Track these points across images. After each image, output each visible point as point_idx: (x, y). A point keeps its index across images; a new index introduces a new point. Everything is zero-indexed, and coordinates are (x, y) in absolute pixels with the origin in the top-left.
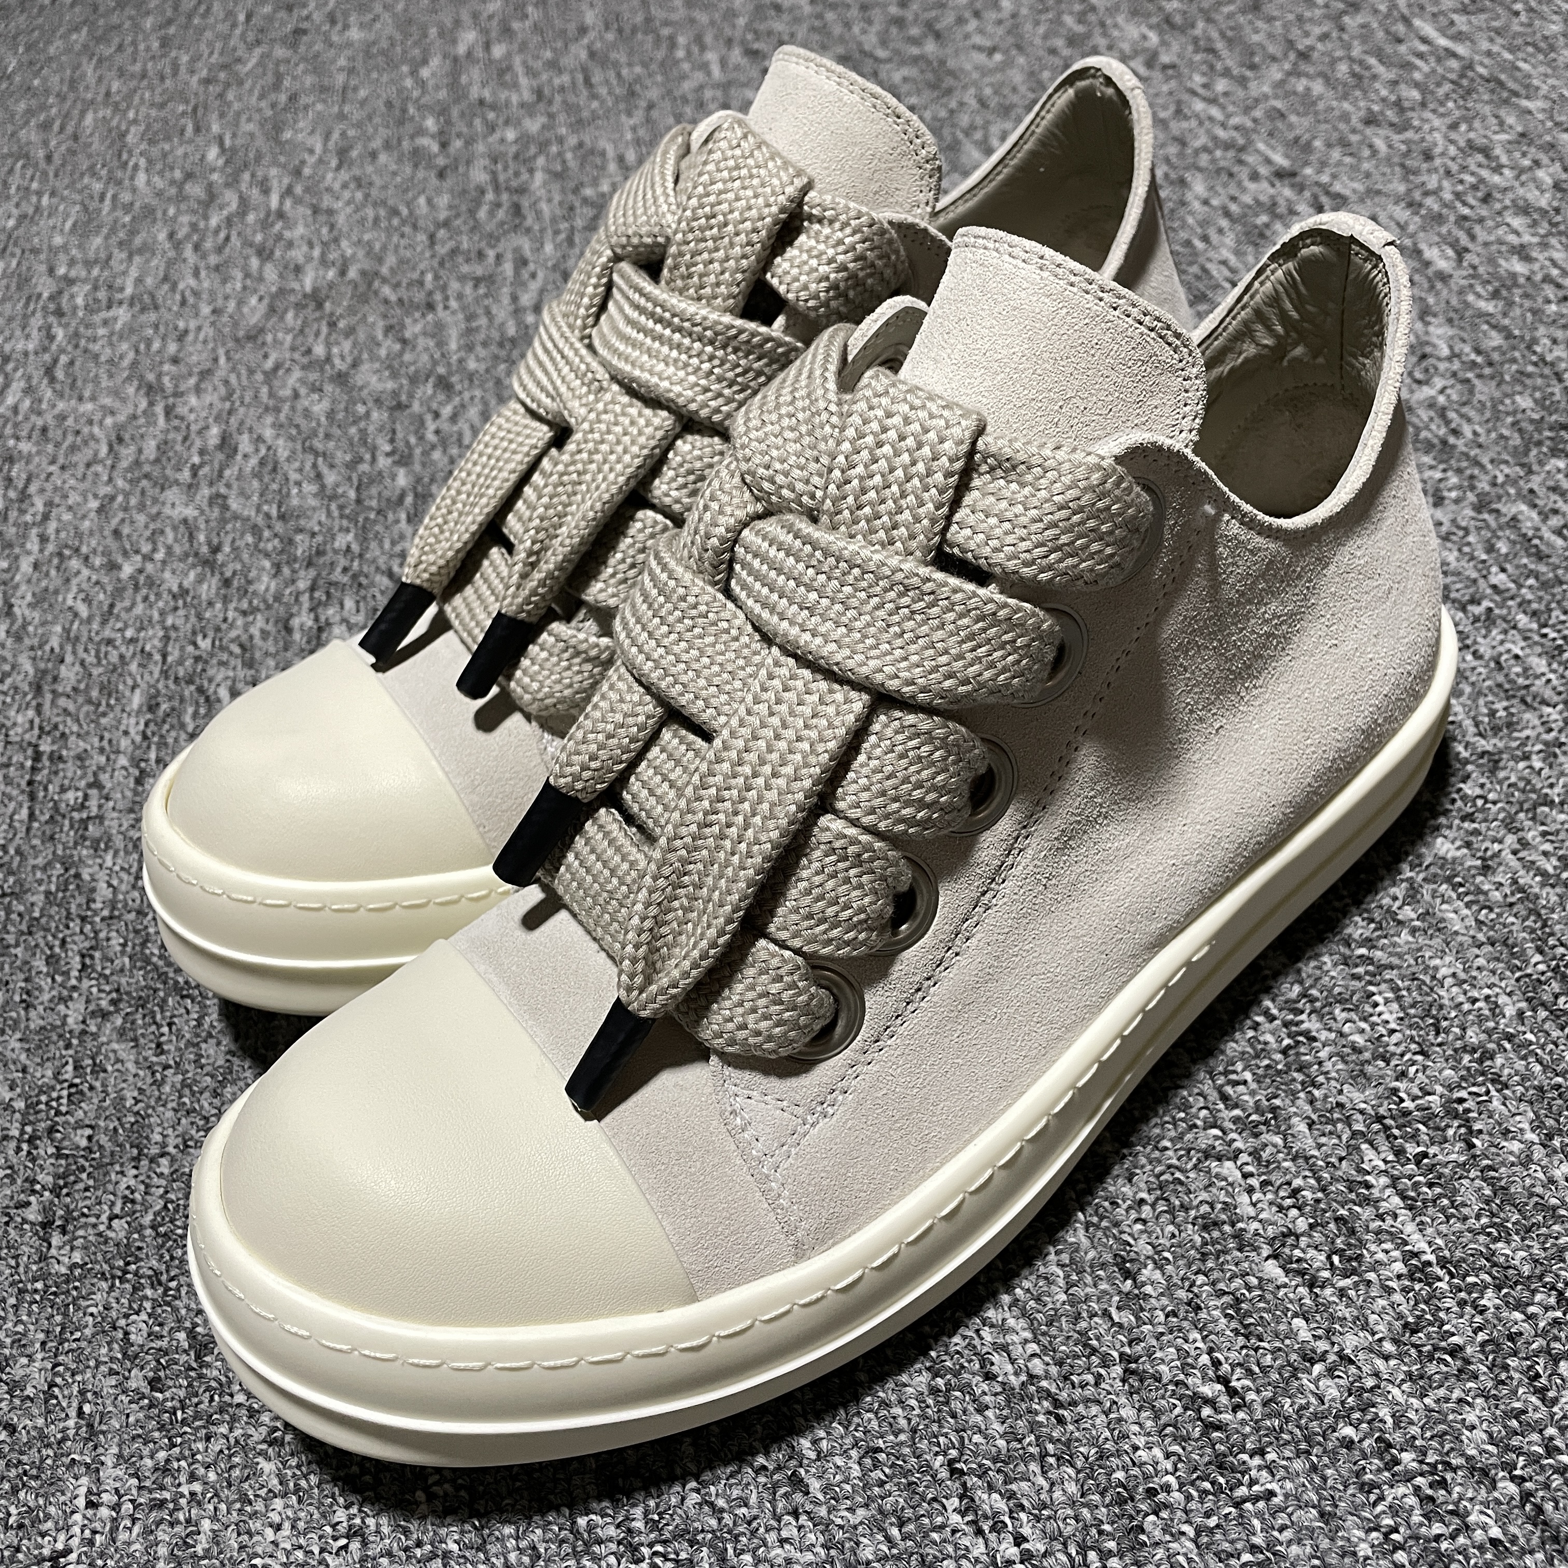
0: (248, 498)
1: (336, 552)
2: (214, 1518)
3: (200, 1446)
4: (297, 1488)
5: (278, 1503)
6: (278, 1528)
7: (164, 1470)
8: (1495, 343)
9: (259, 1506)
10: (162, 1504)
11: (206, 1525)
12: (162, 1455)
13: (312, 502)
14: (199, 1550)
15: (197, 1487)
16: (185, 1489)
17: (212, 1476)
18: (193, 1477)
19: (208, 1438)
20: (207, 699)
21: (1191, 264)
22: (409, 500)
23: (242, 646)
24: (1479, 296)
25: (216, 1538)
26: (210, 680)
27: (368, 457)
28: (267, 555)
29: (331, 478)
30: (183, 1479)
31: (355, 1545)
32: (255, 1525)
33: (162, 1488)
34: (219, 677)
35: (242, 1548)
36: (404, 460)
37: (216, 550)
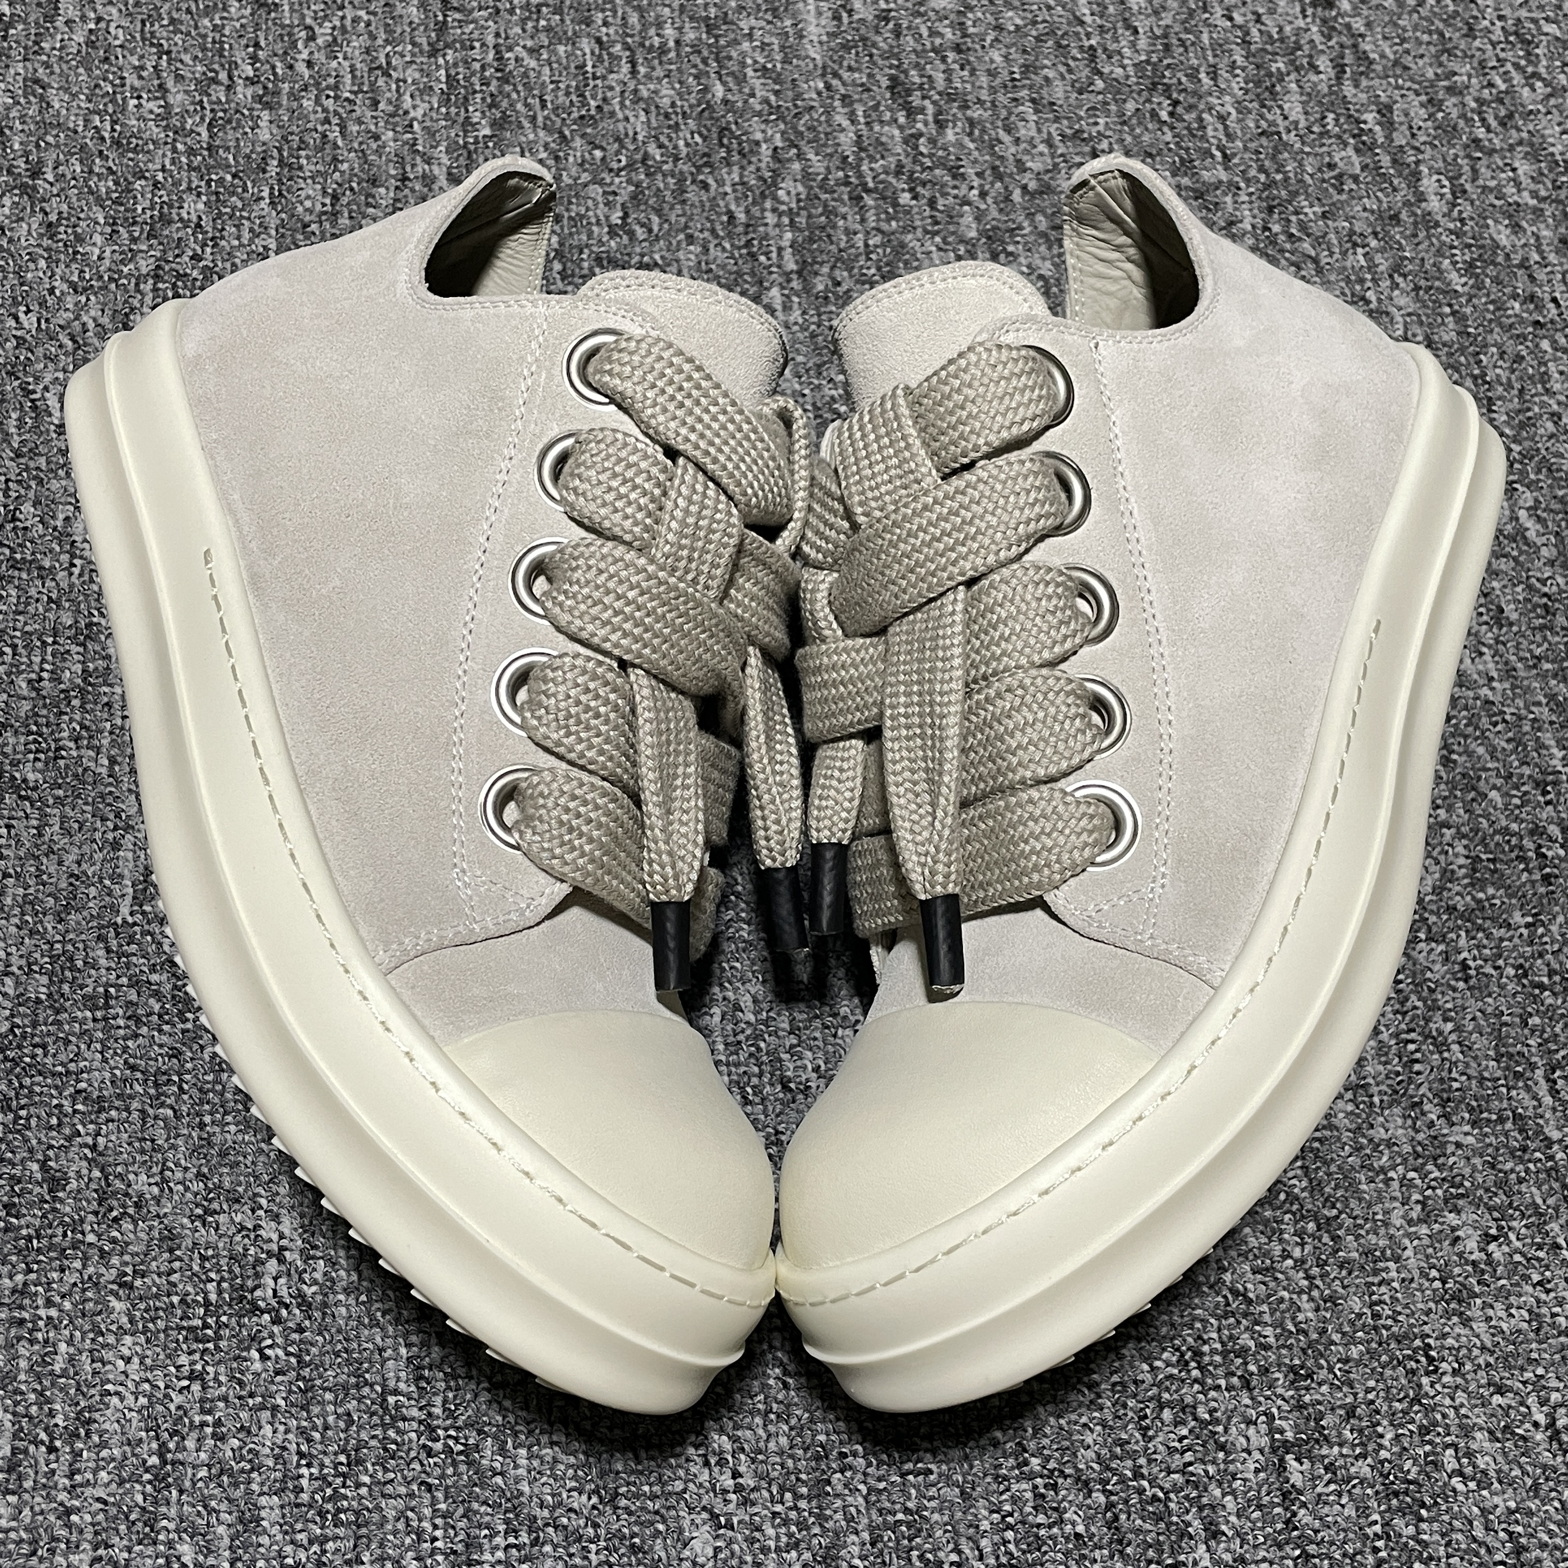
0: (74, 96)
1: (186, 223)
2: (70, 1342)
3: (55, 1275)
4: (145, 1331)
5: (128, 1340)
6: (128, 1360)
7: (22, 1291)
8: (1446, 338)
9: (111, 1339)
10: (22, 1322)
11: (63, 1347)
12: (19, 1278)
13: (155, 131)
14: (57, 1368)
15: (53, 1313)
16: (42, 1312)
17: (67, 1305)
18: (49, 1303)
19: (62, 1271)
20: (34, 408)
21: (1190, 108)
22: (273, 168)
23: (73, 339)
24: (1454, 263)
25: (71, 1360)
26: (37, 379)
27: (223, 76)
28: (100, 202)
29: (177, 98)
30: (40, 1302)
31: (196, 1387)
32: (108, 1355)
33: (21, 1307)
34: (48, 378)
35: (95, 1373)
36: (267, 100)
37: (36, 172)
